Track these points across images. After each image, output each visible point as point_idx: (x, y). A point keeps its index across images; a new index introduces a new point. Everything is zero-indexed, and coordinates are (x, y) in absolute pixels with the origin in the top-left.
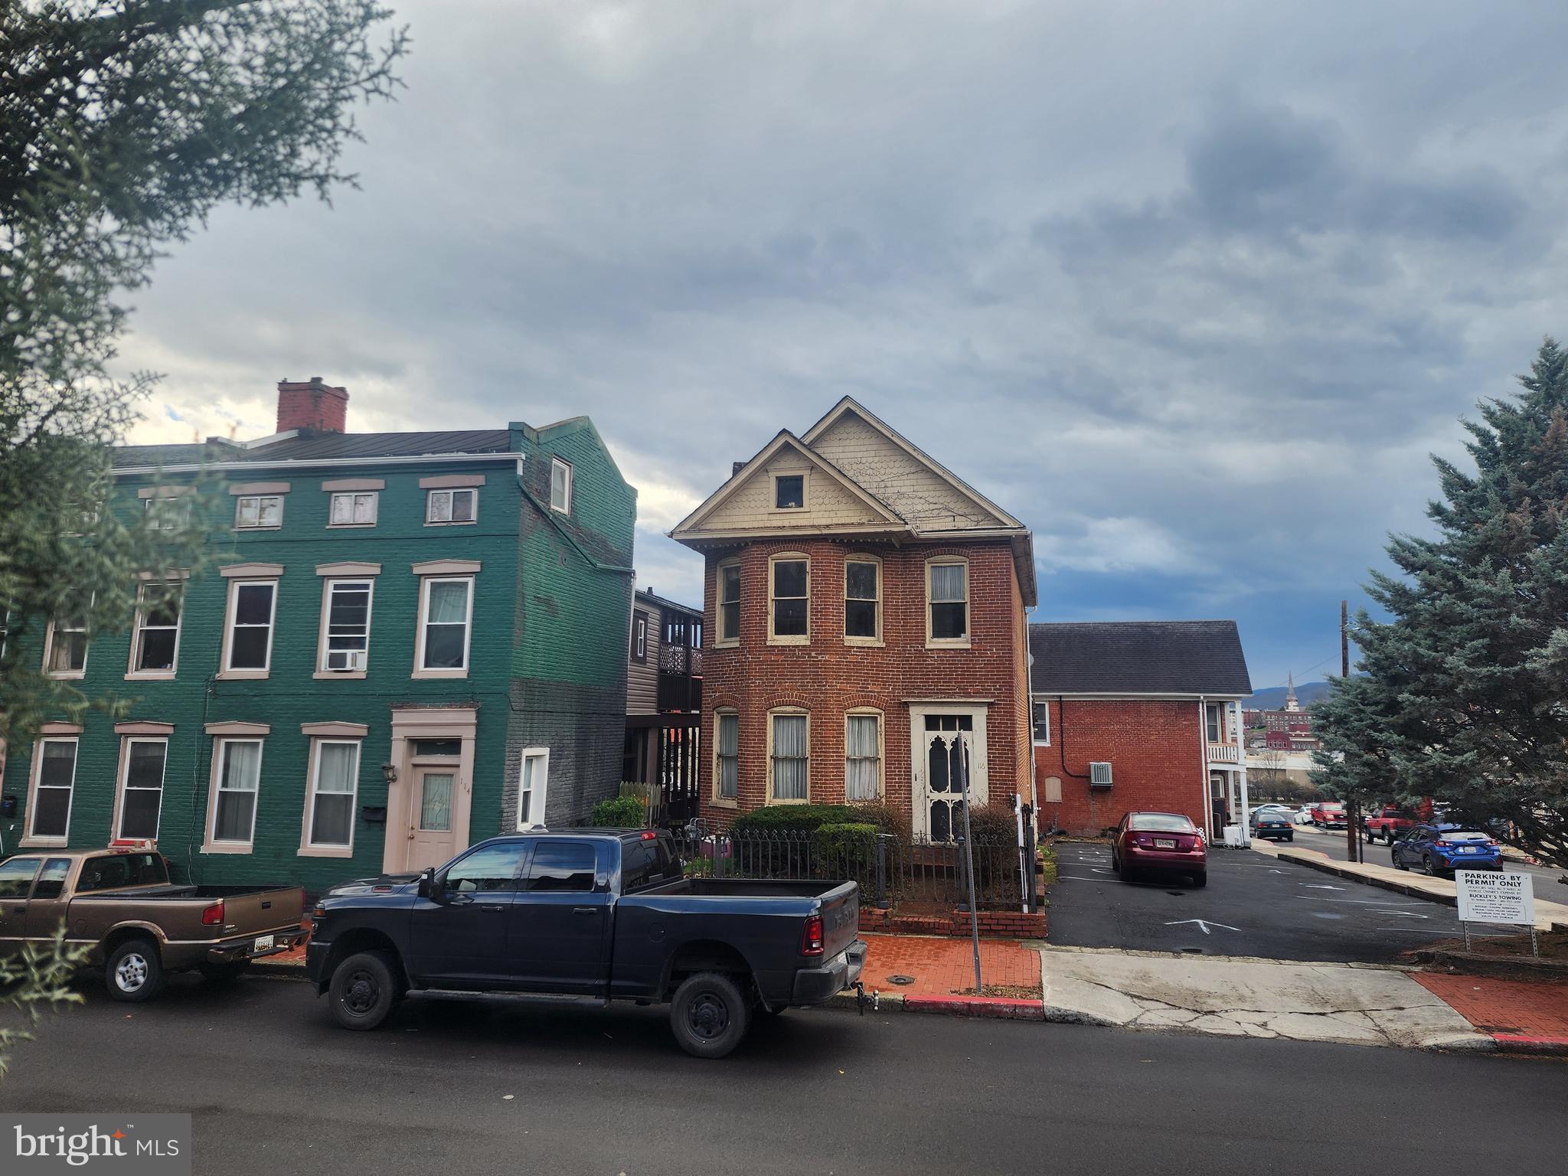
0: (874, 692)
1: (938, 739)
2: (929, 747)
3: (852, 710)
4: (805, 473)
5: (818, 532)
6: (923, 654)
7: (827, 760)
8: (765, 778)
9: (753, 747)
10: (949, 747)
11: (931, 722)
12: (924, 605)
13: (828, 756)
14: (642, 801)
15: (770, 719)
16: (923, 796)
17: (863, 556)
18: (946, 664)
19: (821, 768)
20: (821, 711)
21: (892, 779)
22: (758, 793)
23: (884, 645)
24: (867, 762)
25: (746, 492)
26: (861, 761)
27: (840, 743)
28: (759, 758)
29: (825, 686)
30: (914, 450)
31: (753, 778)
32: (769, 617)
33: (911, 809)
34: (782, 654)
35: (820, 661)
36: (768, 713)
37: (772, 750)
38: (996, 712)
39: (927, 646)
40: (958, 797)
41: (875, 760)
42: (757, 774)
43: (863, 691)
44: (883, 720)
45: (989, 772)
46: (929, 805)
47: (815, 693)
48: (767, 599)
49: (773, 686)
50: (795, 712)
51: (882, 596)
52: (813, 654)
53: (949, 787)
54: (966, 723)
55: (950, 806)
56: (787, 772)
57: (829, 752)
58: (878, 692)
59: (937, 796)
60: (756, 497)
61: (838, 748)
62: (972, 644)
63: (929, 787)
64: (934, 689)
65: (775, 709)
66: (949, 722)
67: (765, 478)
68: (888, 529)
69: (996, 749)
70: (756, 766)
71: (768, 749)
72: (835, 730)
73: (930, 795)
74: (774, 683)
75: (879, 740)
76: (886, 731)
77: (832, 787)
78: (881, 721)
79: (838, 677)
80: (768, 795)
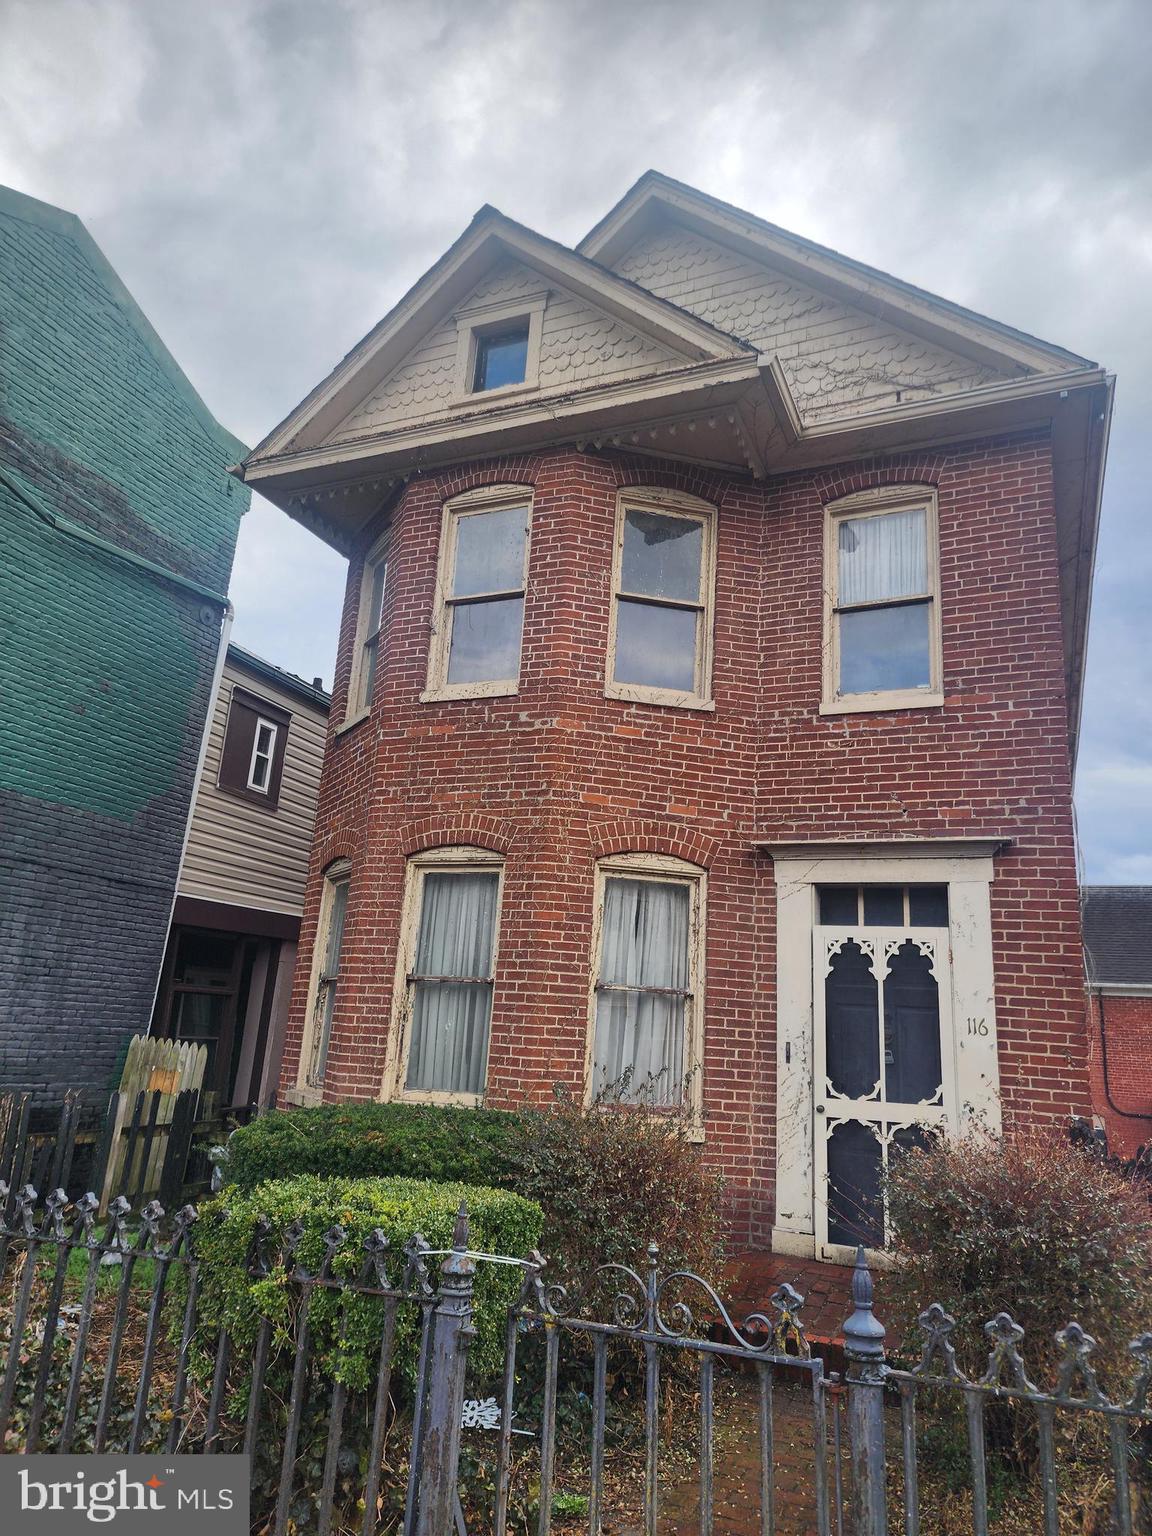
0: (680, 820)
1: (850, 947)
2: (824, 969)
3: (616, 861)
4: (534, 309)
5: (545, 416)
6: (815, 727)
7: (535, 987)
8: (386, 1031)
9: (365, 951)
10: (880, 971)
11: (834, 903)
12: (821, 610)
13: (541, 977)
14: (168, 1082)
15: (414, 881)
16: (805, 1108)
17: (668, 496)
18: (874, 751)
19: (521, 1009)
20: (530, 858)
21: (723, 1053)
22: (363, 1070)
23: (711, 706)
24: (657, 1005)
25: (410, 372)
26: (641, 1000)
27: (578, 942)
28: (373, 980)
29: (545, 792)
30: (799, 250)
31: (356, 1030)
32: (434, 639)
33: (773, 1142)
34: (452, 722)
35: (538, 732)
36: (410, 868)
37: (412, 963)
38: (1019, 873)
39: (825, 709)
40: (906, 1114)
41: (675, 1000)
42: (366, 1020)
43: (651, 816)
44: (703, 895)
45: (1001, 1046)
46: (824, 1134)
47: (519, 813)
48: (432, 598)
49: (425, 799)
50: (471, 863)
51: (712, 594)
52: (523, 717)
53: (881, 1085)
54: (931, 903)
55: (885, 1139)
56: (446, 1019)
57: (543, 966)
58: (691, 822)
59: (846, 1109)
60: (428, 379)
61: (571, 958)
62: (947, 695)
63: (823, 1081)
64: (840, 817)
65: (426, 856)
66: (884, 902)
67: (452, 337)
68: (713, 381)
69: (1021, 980)
70: (366, 1000)
71: (400, 957)
72: (565, 908)
73: (827, 1103)
74: (429, 791)
75: (692, 947)
76: (709, 923)
77: (545, 1064)
78: (700, 894)
79: (584, 775)
80: (388, 1079)
